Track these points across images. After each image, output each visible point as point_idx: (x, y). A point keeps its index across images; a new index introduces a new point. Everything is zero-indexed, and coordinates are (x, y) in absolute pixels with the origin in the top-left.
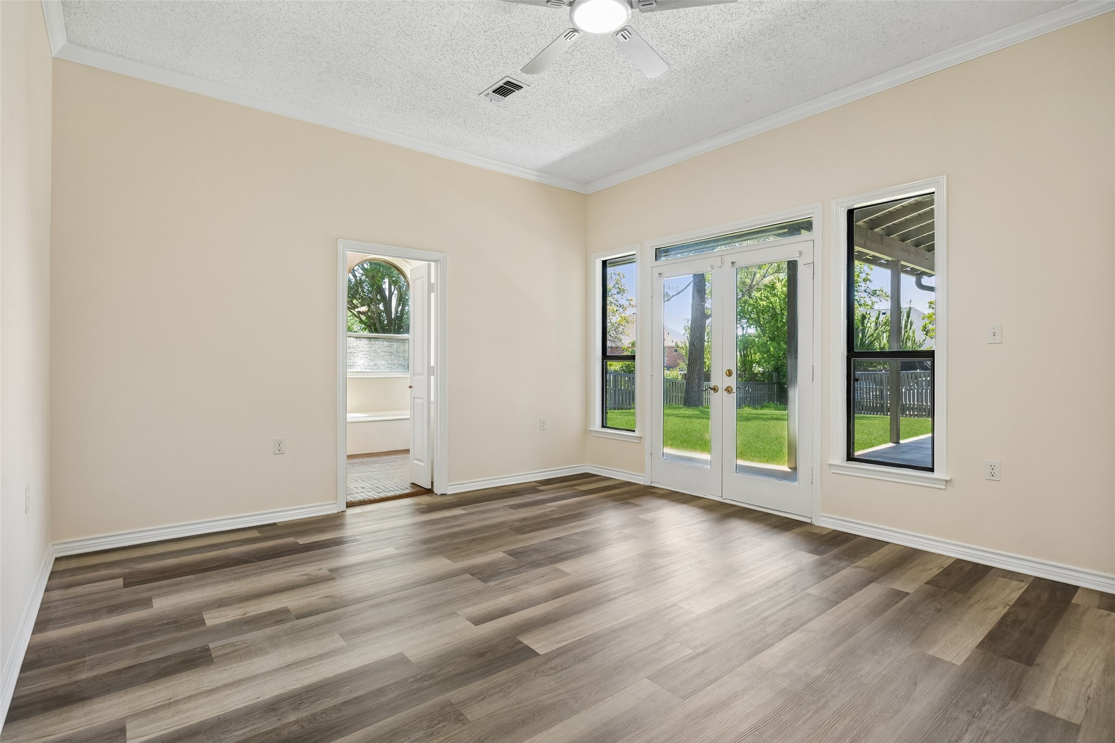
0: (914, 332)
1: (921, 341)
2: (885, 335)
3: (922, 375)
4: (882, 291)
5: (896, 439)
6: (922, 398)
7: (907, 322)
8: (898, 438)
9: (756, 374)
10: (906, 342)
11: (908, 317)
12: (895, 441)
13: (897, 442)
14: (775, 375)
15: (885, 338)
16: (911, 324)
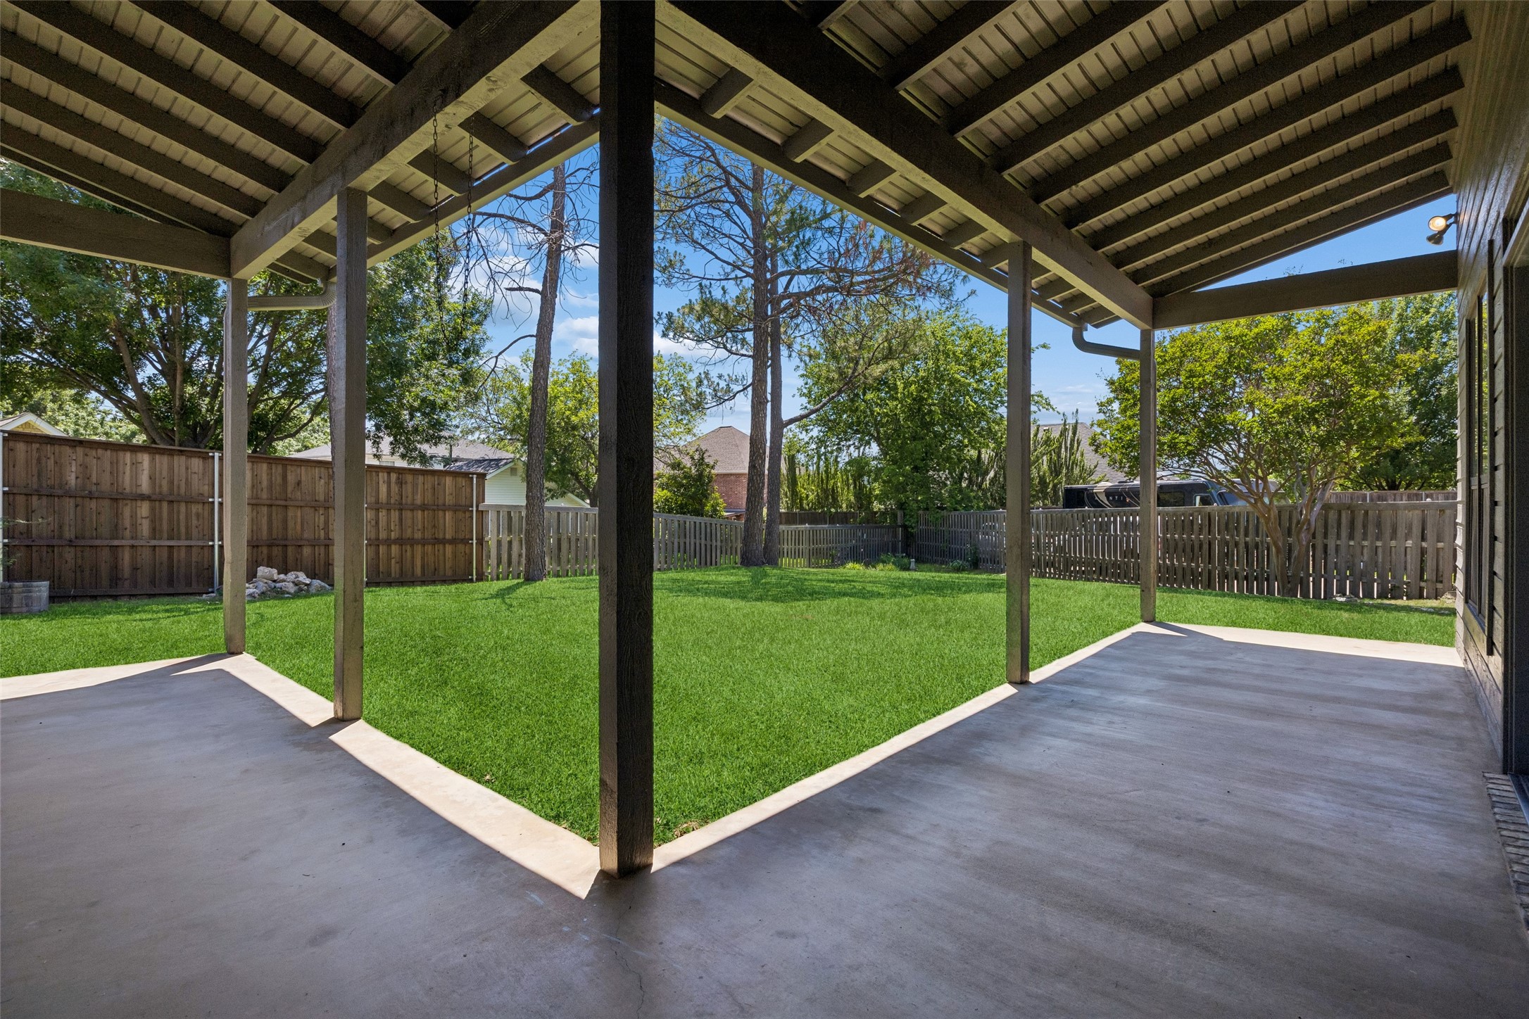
0: (1082, 455)
1: (1092, 467)
2: (1045, 458)
3: (1092, 515)
4: (1042, 396)
5: (1018, 673)
6: (1091, 547)
7: (1073, 440)
8: (1025, 668)
9: (876, 513)
10: (1072, 468)
11: (1074, 433)
12: (1018, 678)
13: (1023, 682)
14: (899, 513)
15: (1045, 463)
16: (1079, 444)
